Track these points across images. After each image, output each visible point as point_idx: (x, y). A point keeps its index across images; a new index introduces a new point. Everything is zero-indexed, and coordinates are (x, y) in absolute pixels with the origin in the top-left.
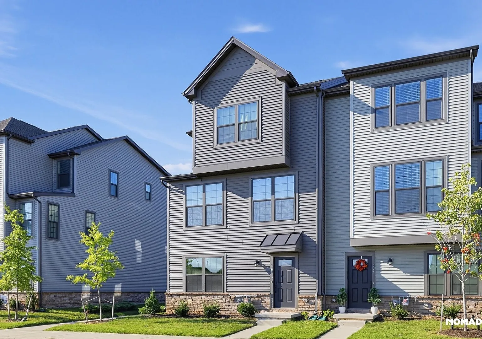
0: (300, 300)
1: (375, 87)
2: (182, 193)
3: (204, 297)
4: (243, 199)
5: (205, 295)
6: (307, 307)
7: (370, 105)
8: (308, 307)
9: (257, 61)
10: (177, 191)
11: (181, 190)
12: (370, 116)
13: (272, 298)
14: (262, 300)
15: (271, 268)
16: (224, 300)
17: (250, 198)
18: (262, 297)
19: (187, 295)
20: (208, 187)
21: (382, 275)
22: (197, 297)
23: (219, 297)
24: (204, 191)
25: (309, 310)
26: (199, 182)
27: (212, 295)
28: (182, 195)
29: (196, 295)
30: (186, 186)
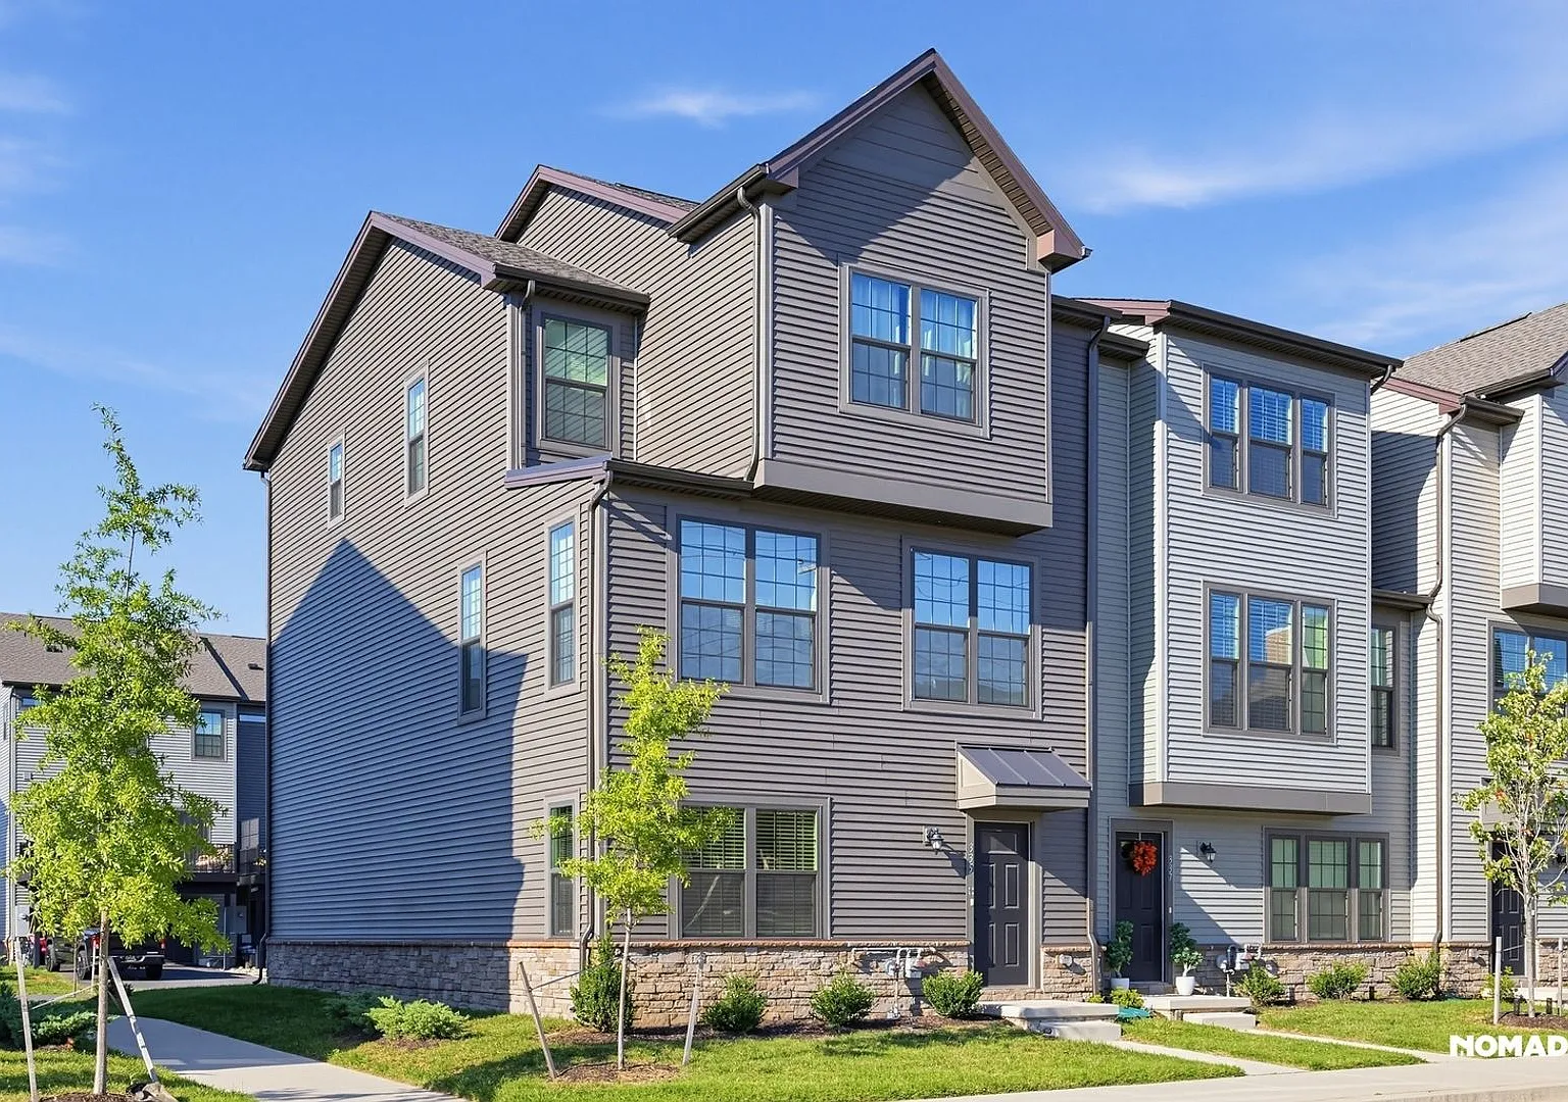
0: (1049, 959)
1: (1215, 373)
2: (664, 544)
3: (753, 957)
4: (880, 610)
5: (760, 948)
6: (1065, 980)
7: (1200, 419)
8: (1070, 980)
9: (975, 163)
10: (638, 527)
11: (655, 529)
12: (1201, 449)
13: (972, 956)
14: (946, 963)
15: (970, 858)
16: (827, 965)
17: (906, 613)
18: (945, 954)
19: (687, 950)
20: (763, 540)
21: (1184, 887)
22: (728, 956)
23: (808, 954)
24: (750, 553)
25: (1071, 989)
26: (730, 511)
27: (782, 948)
28: (659, 548)
29: (724, 949)
30: (680, 518)
